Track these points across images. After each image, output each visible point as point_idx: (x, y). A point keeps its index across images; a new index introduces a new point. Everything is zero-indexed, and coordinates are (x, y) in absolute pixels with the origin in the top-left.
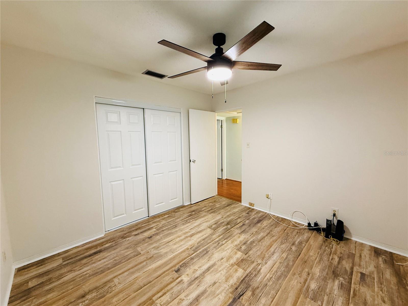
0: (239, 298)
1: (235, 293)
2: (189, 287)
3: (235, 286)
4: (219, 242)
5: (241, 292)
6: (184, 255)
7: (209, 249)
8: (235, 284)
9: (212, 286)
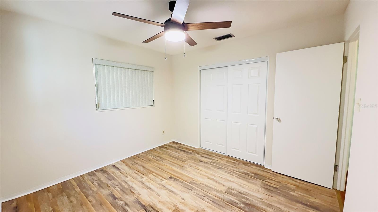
0: (144, 209)
1: (149, 206)
2: (158, 184)
3: (154, 207)
4: (206, 196)
5: (148, 210)
6: (185, 178)
7: (194, 190)
8: (156, 207)
9: (157, 194)
